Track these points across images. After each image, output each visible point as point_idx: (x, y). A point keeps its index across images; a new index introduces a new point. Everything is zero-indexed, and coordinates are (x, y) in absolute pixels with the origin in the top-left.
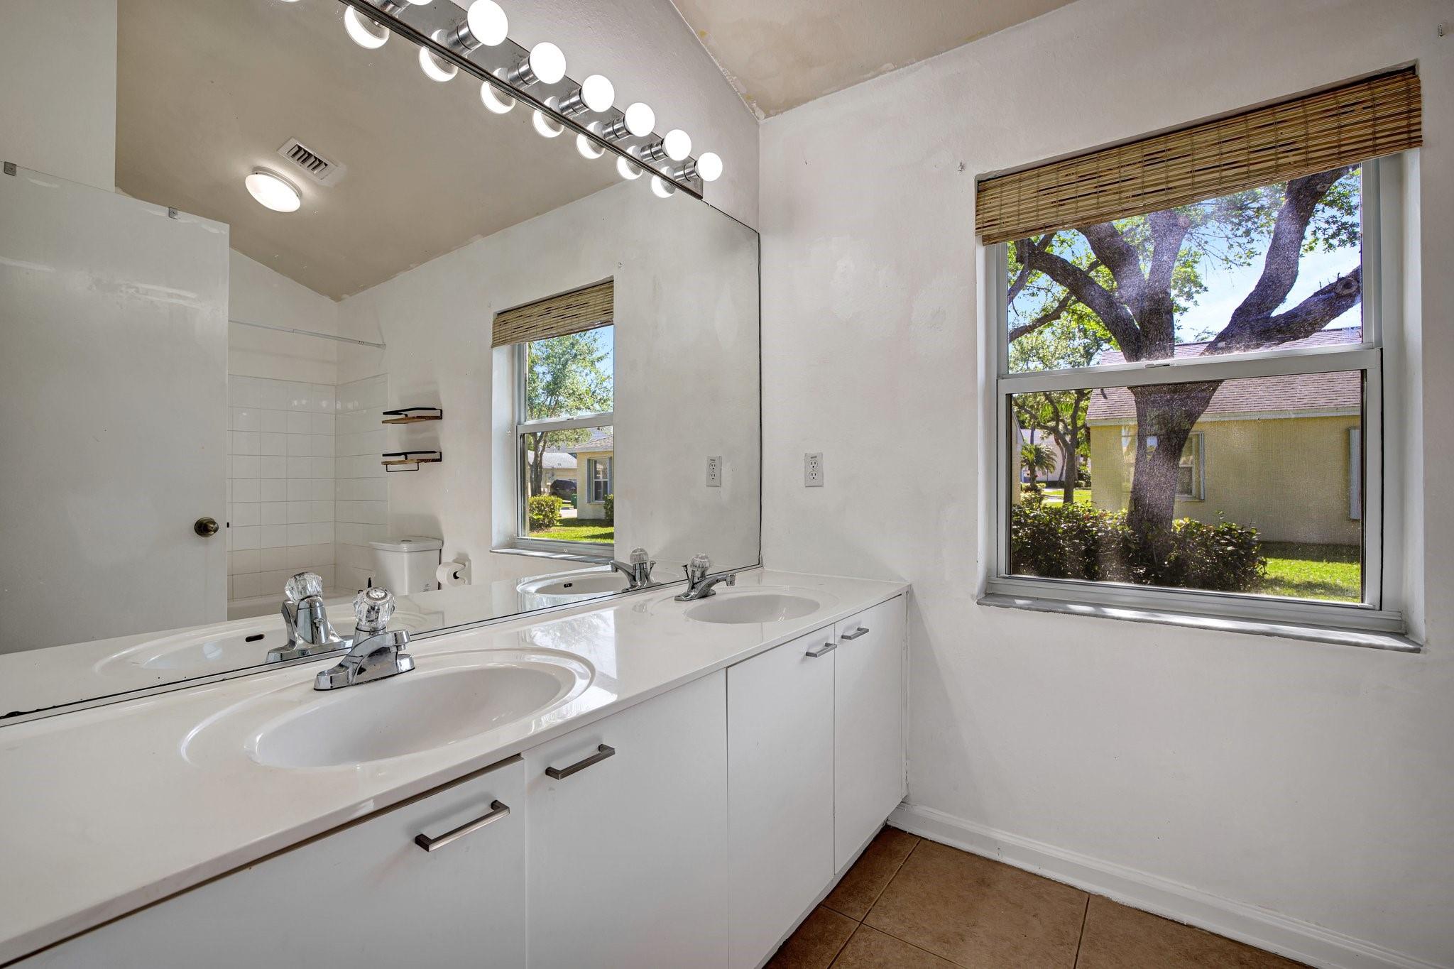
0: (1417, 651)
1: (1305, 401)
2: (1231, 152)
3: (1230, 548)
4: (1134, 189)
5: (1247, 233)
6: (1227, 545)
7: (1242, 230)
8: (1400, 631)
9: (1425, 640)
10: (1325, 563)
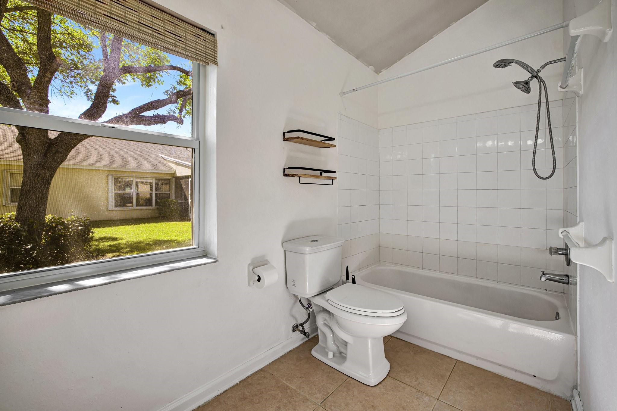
0: (216, 261)
1: (92, 162)
2: (157, 24)
3: (80, 228)
4: (105, 11)
5: (71, 83)
6: (79, 226)
7: (68, 81)
8: (204, 255)
9: (217, 256)
10: (102, 228)
